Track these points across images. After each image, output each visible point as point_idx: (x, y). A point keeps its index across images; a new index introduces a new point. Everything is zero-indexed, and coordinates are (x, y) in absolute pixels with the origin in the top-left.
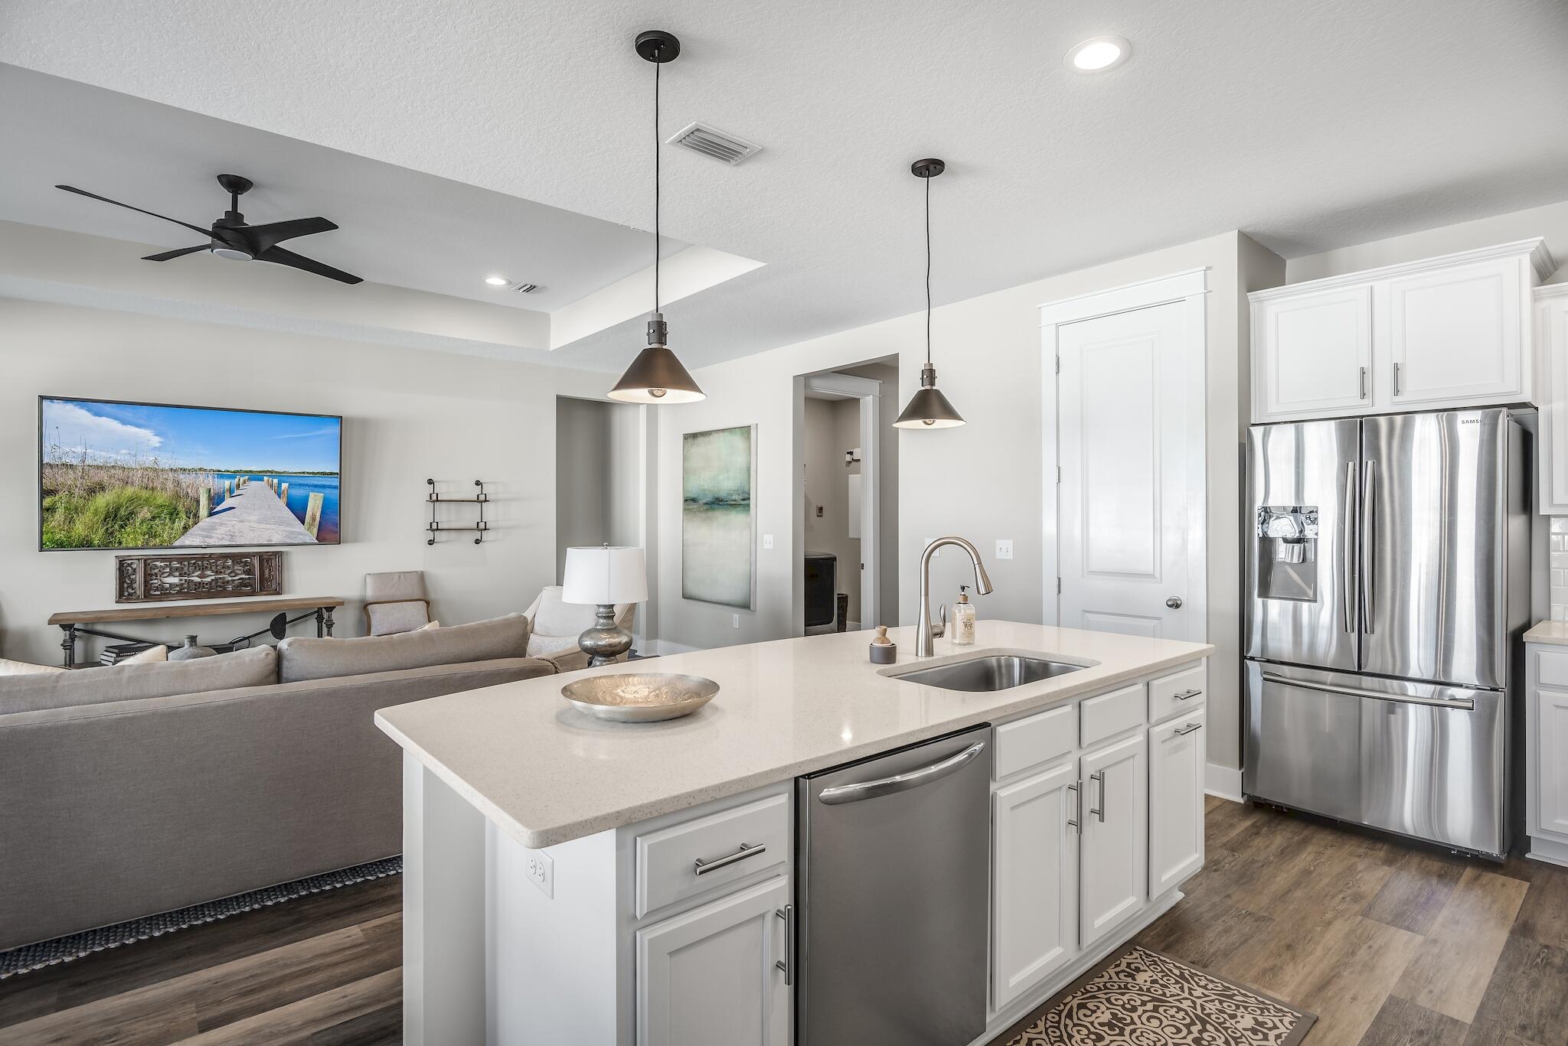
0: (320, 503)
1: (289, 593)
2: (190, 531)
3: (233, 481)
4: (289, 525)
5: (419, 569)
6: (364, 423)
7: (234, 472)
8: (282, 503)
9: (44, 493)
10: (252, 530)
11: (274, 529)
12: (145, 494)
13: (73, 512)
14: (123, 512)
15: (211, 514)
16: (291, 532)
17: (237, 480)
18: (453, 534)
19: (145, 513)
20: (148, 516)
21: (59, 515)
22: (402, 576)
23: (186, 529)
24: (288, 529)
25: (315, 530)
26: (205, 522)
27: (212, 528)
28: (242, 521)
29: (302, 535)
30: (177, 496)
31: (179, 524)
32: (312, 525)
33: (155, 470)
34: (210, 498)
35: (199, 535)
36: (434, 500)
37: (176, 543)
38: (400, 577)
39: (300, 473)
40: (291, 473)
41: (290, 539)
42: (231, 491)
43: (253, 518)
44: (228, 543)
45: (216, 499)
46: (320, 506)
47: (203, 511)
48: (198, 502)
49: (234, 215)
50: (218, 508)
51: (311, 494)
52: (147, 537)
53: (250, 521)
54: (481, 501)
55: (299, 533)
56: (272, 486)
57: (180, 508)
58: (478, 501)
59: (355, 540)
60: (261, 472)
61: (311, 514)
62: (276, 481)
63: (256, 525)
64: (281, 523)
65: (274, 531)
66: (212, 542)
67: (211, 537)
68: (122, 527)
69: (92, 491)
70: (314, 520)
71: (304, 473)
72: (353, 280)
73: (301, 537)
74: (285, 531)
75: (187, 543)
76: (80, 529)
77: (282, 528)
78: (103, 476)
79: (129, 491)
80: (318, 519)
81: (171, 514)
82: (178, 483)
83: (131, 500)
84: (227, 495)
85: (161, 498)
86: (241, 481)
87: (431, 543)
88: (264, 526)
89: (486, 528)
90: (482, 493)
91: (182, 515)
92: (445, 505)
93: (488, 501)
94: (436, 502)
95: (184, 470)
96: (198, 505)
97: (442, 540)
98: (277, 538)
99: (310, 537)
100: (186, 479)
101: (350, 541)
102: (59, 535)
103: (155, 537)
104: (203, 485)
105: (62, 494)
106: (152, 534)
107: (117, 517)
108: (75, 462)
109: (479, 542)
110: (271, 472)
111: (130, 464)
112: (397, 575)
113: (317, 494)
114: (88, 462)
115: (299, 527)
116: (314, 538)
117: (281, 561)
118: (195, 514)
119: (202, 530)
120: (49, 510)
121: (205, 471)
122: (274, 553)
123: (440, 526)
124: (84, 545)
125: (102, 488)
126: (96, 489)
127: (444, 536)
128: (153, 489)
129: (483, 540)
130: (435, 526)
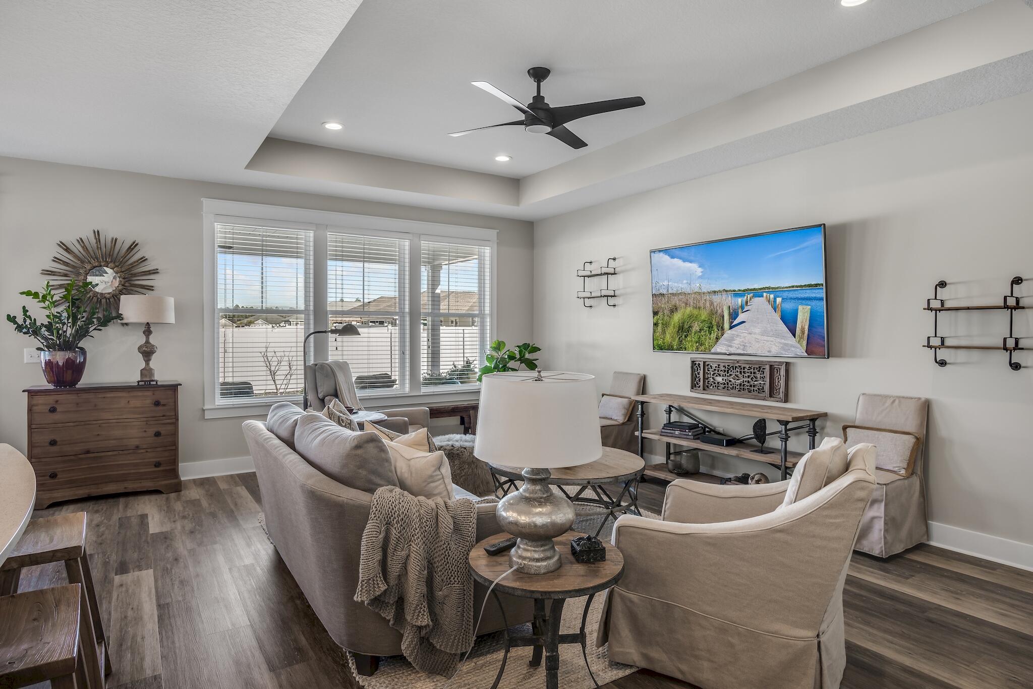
0: (808, 316)
1: (794, 403)
2: (720, 341)
3: (743, 299)
4: (783, 337)
5: (924, 395)
7: (744, 291)
8: (777, 317)
9: (655, 313)
10: (758, 342)
11: (772, 341)
12: (696, 312)
13: (666, 325)
14: (686, 326)
15: (731, 328)
16: (786, 344)
17: (746, 297)
18: (975, 355)
19: (696, 327)
20: (698, 329)
21: (660, 328)
22: (897, 402)
23: (717, 339)
24: (783, 341)
25: (805, 343)
26: (728, 333)
27: (731, 339)
28: (750, 334)
29: (794, 347)
30: (712, 313)
31: (713, 336)
32: (801, 338)
33: (699, 293)
34: (730, 314)
35: (726, 344)
36: (936, 309)
37: (713, 350)
38: (894, 401)
39: (790, 287)
40: (783, 288)
41: (784, 350)
42: (742, 307)
43: (757, 331)
44: (742, 352)
46: (808, 318)
47: (726, 326)
48: (723, 317)
49: (538, 98)
50: (736, 322)
51: (800, 308)
52: (697, 344)
53: (755, 334)
54: (1013, 306)
55: (792, 346)
56: (769, 301)
57: (714, 323)
58: (1006, 307)
59: (853, 356)
60: (761, 289)
61: (800, 327)
62: (772, 296)
63: (759, 337)
64: (778, 336)
65: (772, 343)
66: (733, 350)
67: (731, 346)
68: (686, 337)
69: (672, 311)
70: (803, 333)
71: (793, 287)
73: (793, 349)
74: (781, 343)
75: (719, 350)
76: (668, 337)
77: (778, 340)
78: (675, 301)
79: (689, 310)
80: (806, 332)
81: (709, 327)
82: (712, 303)
83: (690, 316)
84: (740, 311)
85: (704, 315)
86: (749, 298)
87: (943, 363)
88: (766, 338)
89: (1017, 347)
90: (1012, 295)
91: (715, 328)
92: (961, 314)
93: (1023, 308)
94: (940, 311)
95: (715, 292)
96: (723, 320)
97: (959, 361)
98: (775, 350)
99: (801, 350)
100: (716, 299)
101: (839, 355)
102: (660, 342)
103: (701, 345)
104: (726, 303)
105: (660, 314)
106: (700, 343)
107: (683, 330)
108: (665, 292)
109: (1016, 366)
110: (768, 288)
111: (688, 291)
112: (892, 399)
113: (805, 307)
114: (670, 291)
115: (791, 340)
116: (804, 352)
117: (787, 371)
118: (722, 328)
119: (727, 340)
120: (656, 324)
121: (726, 291)
122: (781, 363)
123: (948, 342)
124: (670, 348)
125: (676, 309)
126: (674, 310)
127: (962, 355)
128: (699, 308)
129: (1023, 365)
130: (936, 342)
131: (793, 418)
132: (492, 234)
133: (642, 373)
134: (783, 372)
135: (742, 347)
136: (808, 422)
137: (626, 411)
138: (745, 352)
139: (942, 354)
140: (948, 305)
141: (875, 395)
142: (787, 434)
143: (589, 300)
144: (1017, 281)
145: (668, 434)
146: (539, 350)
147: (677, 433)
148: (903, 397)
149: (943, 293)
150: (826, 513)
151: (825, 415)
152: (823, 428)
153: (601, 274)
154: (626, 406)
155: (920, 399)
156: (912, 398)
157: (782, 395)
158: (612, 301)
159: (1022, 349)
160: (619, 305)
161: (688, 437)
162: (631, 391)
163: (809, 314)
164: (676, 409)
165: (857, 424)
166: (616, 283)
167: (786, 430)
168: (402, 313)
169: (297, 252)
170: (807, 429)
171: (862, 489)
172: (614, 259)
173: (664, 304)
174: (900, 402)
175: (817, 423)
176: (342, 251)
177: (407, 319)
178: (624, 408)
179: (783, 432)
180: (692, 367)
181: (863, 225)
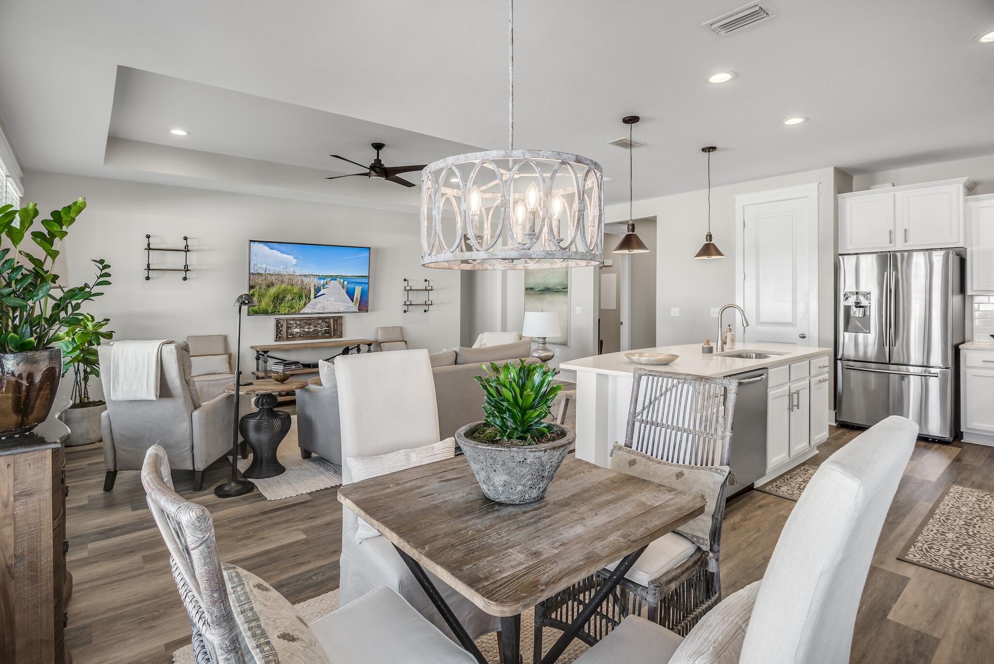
0: (360, 291)
1: (345, 337)
2: (307, 305)
4: (347, 302)
5: (400, 325)
6: (377, 250)
8: (344, 291)
9: (251, 287)
10: (332, 305)
11: (341, 305)
12: (289, 287)
13: (261, 297)
14: (280, 296)
15: (315, 298)
16: (347, 306)
17: (326, 280)
18: (415, 308)
19: (289, 297)
20: (290, 298)
21: (256, 298)
23: (305, 304)
24: (347, 304)
25: (358, 305)
26: (313, 301)
27: (315, 304)
28: (328, 301)
30: (302, 288)
31: (302, 302)
32: (356, 302)
33: (294, 276)
34: (315, 289)
35: (311, 308)
36: (409, 290)
37: (301, 312)
38: (392, 329)
39: (352, 276)
40: (349, 276)
41: (346, 310)
42: (324, 286)
43: (332, 299)
44: (322, 312)
47: (312, 296)
48: (310, 291)
49: (378, 161)
50: (318, 294)
51: (357, 287)
52: (290, 308)
53: (330, 301)
54: (428, 290)
55: (351, 307)
56: (340, 283)
57: (303, 294)
58: (426, 290)
59: (373, 310)
60: (336, 276)
61: (356, 297)
62: (342, 280)
63: (333, 303)
64: (344, 302)
66: (315, 311)
67: (315, 309)
68: (280, 304)
69: (268, 286)
70: (357, 300)
71: (354, 276)
74: (345, 306)
75: (306, 312)
76: (263, 305)
77: (344, 304)
78: (273, 279)
79: (283, 286)
80: (359, 300)
81: (299, 297)
82: (302, 282)
83: (284, 290)
84: (322, 288)
85: (296, 290)
87: (405, 311)
88: (336, 303)
89: (432, 304)
90: (429, 286)
91: (304, 298)
92: (415, 292)
95: (305, 275)
96: (310, 293)
97: (410, 310)
98: (337, 310)
99: (355, 309)
100: (306, 280)
101: (370, 311)
103: (292, 309)
104: (313, 283)
105: (256, 288)
106: (292, 307)
107: (278, 299)
108: (263, 272)
109: (425, 311)
110: (340, 276)
111: (284, 273)
114: (267, 272)
115: (351, 304)
116: (357, 309)
117: (342, 321)
118: (309, 297)
119: (312, 305)
121: (313, 276)
125: (272, 285)
126: (270, 285)
128: (292, 285)
130: (408, 303)
134: (340, 322)
135: (321, 309)
140: (412, 288)
141: (384, 328)
144: (426, 281)
157: (340, 334)
172: (186, 238)
173: (259, 280)
174: (394, 329)
180: (277, 325)
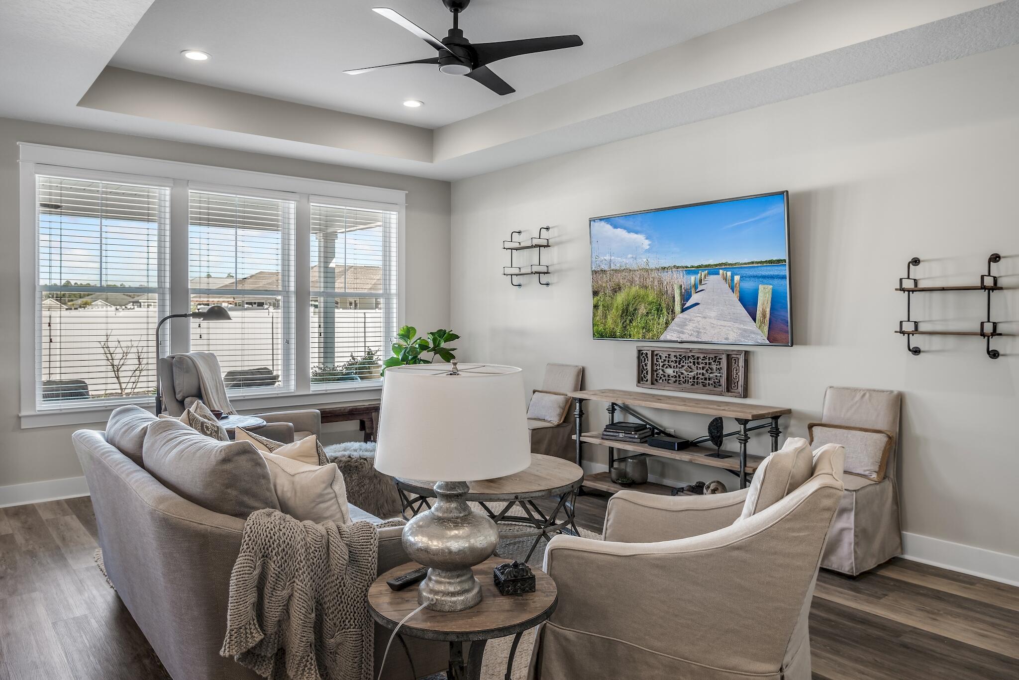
0: (769, 297)
1: (755, 398)
2: (670, 327)
3: (696, 276)
4: (743, 322)
5: (897, 386)
7: (697, 267)
8: (735, 298)
9: (595, 293)
10: (713, 327)
11: (730, 327)
12: (642, 292)
13: (607, 308)
14: (631, 309)
15: (683, 310)
16: (745, 330)
17: (699, 275)
18: (951, 341)
19: (642, 310)
20: (645, 312)
21: (600, 311)
22: (867, 395)
23: (667, 324)
24: (742, 327)
25: (766, 329)
26: (680, 317)
27: (683, 325)
28: (705, 318)
29: (754, 333)
30: (661, 293)
31: (663, 320)
32: (763, 322)
33: (647, 270)
34: (682, 295)
35: (677, 330)
37: (662, 338)
38: (864, 395)
39: (749, 263)
40: (741, 264)
41: (744, 337)
42: (695, 286)
43: (713, 314)
44: (696, 340)
45: (686, 296)
46: (770, 299)
47: (678, 308)
48: (674, 297)
49: (456, 32)
50: (688, 304)
51: (761, 287)
52: (644, 331)
53: (710, 318)
54: (990, 287)
55: (753, 332)
56: (725, 279)
57: (664, 305)
58: (983, 287)
60: (716, 265)
61: (761, 310)
62: (729, 274)
63: (713, 321)
64: (736, 320)
65: (730, 329)
66: (685, 337)
67: (683, 333)
68: (631, 322)
69: (615, 291)
70: (764, 316)
71: (753, 263)
72: (574, 41)
73: (753, 336)
74: (740, 329)
75: (669, 338)
76: (610, 323)
77: (737, 325)
78: (619, 279)
79: (634, 289)
80: (768, 316)
81: (658, 310)
82: (660, 282)
83: (636, 297)
84: (693, 291)
85: (652, 296)
86: (703, 276)
87: (916, 351)
88: (722, 323)
89: (995, 333)
90: (989, 275)
91: (664, 311)
92: (936, 295)
93: (1001, 288)
94: (913, 291)
95: (664, 268)
96: (674, 301)
97: (934, 348)
98: (733, 337)
99: (762, 337)
100: (666, 277)
101: (804, 343)
102: (601, 328)
103: (649, 331)
104: (677, 281)
105: (601, 294)
106: (647, 328)
107: (628, 313)
108: (606, 268)
109: (994, 354)
110: (725, 264)
111: (635, 267)
112: (862, 393)
113: (766, 286)
114: (613, 267)
115: (751, 326)
116: (766, 339)
117: (746, 362)
118: (672, 311)
119: (679, 326)
120: (596, 307)
121: (678, 267)
122: (739, 352)
123: (922, 327)
124: (613, 336)
125: (620, 289)
126: (617, 289)
127: (936, 342)
128: (646, 287)
129: (1001, 352)
130: (909, 327)
131: (753, 416)
132: (400, 196)
133: (581, 364)
134: (741, 363)
135: (695, 334)
136: (770, 420)
137: (562, 411)
138: (700, 340)
139: (916, 341)
140: (921, 285)
141: (844, 388)
142: (746, 435)
143: (517, 278)
144: (995, 258)
145: (611, 438)
146: (458, 337)
147: (621, 435)
148: (874, 390)
149: (916, 271)
150: (788, 525)
151: (788, 412)
152: (786, 427)
153: (532, 247)
154: (561, 405)
155: (892, 392)
156: (883, 391)
157: (740, 389)
158: (544, 279)
159: (1000, 334)
160: (552, 284)
161: (634, 440)
162: (567, 387)
163: (771, 296)
164: (620, 407)
165: (824, 421)
166: (549, 257)
167: (746, 430)
168: (286, 293)
169: (148, 215)
170: (769, 429)
171: (829, 496)
172: (547, 229)
173: (604, 281)
174: (870, 396)
175: (780, 421)
176: (208, 214)
177: (293, 299)
178: (560, 407)
179: (742, 432)
180: (639, 358)
181: (830, 193)
